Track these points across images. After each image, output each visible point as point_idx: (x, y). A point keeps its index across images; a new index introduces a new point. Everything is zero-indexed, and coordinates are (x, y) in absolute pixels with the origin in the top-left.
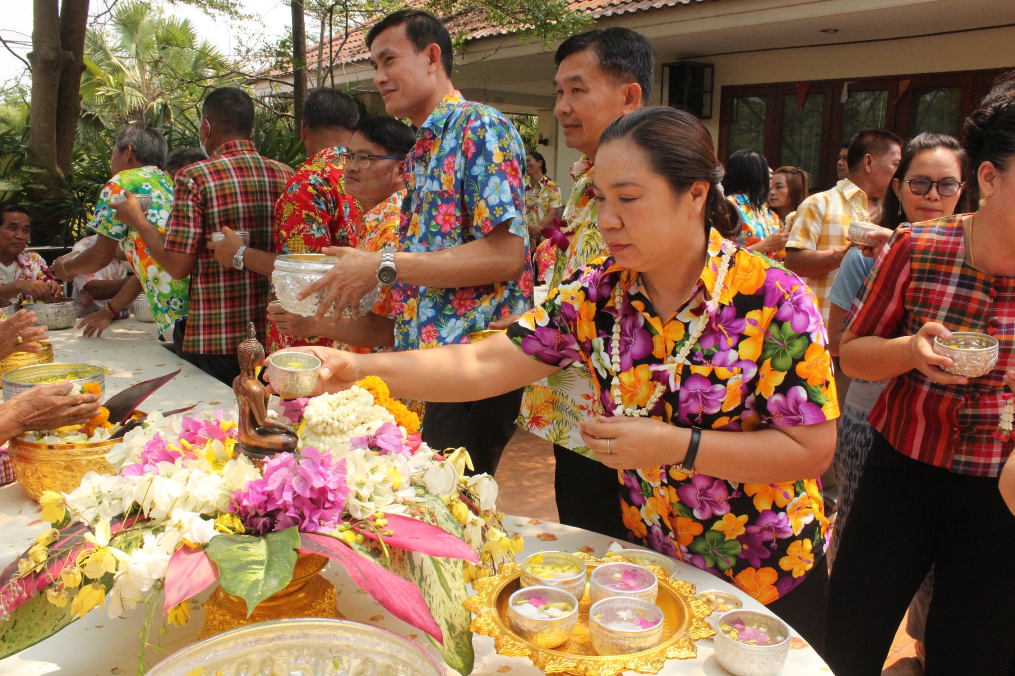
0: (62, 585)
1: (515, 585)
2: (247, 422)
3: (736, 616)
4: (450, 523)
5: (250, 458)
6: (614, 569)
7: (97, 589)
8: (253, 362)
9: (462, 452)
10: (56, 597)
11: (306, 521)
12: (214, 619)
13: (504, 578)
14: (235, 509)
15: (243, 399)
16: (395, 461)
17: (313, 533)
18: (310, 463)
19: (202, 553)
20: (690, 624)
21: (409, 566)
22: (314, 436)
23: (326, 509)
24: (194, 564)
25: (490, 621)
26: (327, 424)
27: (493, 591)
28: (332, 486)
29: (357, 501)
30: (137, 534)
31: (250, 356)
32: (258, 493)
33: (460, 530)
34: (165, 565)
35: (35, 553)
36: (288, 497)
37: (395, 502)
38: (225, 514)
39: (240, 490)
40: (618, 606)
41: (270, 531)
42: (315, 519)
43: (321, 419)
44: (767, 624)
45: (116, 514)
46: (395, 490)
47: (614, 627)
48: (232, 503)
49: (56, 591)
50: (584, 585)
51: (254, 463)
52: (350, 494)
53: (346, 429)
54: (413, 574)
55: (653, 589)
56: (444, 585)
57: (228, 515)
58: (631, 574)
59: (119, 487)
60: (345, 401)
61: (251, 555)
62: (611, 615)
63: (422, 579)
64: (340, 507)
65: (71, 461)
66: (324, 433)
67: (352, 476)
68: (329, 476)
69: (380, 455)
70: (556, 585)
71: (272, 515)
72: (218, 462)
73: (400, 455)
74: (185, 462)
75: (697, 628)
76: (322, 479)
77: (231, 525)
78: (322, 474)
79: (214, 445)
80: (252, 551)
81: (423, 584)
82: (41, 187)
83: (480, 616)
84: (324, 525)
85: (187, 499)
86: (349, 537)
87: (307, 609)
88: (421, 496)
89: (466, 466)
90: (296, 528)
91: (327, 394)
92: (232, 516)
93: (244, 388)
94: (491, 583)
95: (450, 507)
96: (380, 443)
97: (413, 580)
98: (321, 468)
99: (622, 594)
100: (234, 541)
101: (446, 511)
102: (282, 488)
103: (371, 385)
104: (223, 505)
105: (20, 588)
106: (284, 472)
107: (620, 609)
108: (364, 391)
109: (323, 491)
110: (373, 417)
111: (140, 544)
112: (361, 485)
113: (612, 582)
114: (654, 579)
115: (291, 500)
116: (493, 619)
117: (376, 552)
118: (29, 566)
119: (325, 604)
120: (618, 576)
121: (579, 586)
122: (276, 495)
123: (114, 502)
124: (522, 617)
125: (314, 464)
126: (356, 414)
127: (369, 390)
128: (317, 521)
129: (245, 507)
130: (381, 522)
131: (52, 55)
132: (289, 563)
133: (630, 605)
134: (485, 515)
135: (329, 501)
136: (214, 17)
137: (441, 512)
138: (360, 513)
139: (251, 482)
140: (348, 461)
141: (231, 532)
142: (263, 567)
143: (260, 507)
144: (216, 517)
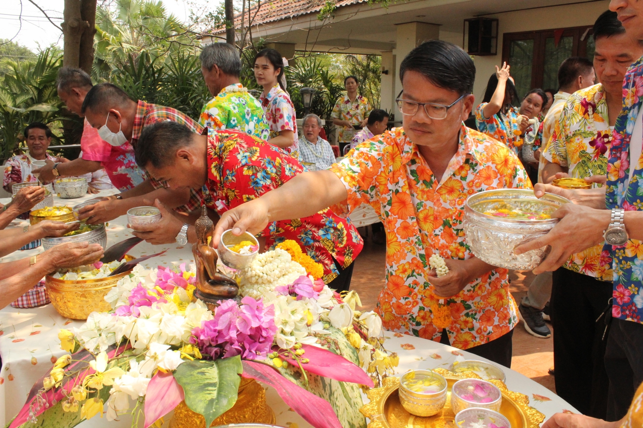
0: (73, 399)
1: (396, 397)
2: (202, 275)
4: (348, 348)
5: (205, 302)
6: (468, 383)
7: (97, 402)
8: (206, 233)
9: (354, 293)
10: (69, 408)
11: (247, 352)
13: (387, 389)
14: (195, 341)
15: (199, 259)
16: (309, 304)
17: (252, 360)
18: (248, 308)
19: (172, 378)
21: (321, 385)
22: (249, 285)
23: (260, 343)
24: (165, 388)
25: (380, 425)
26: (259, 276)
27: (381, 400)
28: (264, 326)
29: (282, 335)
30: (126, 360)
31: (204, 230)
32: (211, 330)
33: (356, 354)
34: (146, 386)
35: (55, 373)
36: (233, 334)
37: (309, 335)
38: (188, 344)
39: (198, 327)
41: (220, 358)
43: (254, 273)
45: (111, 343)
46: (308, 326)
48: (192, 337)
49: (68, 403)
51: (208, 305)
52: (277, 330)
53: (272, 280)
54: (325, 390)
55: (499, 401)
56: (346, 396)
57: (190, 346)
58: (480, 386)
59: (113, 323)
60: (271, 259)
61: (207, 379)
63: (331, 394)
64: (270, 340)
65: (85, 291)
66: (257, 283)
67: (278, 317)
68: (262, 317)
69: (297, 300)
71: (221, 346)
72: (182, 304)
73: (312, 299)
74: (159, 305)
76: (257, 320)
77: (192, 353)
78: (257, 317)
79: (179, 291)
80: (207, 375)
81: (332, 398)
83: (373, 421)
84: (259, 355)
85: (160, 334)
86: (277, 363)
88: (327, 329)
89: (356, 303)
90: (239, 356)
92: (193, 346)
93: (199, 252)
94: (380, 394)
95: (347, 336)
96: (297, 291)
97: (325, 395)
98: (257, 313)
99: (476, 406)
100: (194, 367)
101: (345, 340)
102: (229, 328)
103: (289, 247)
104: (187, 338)
105: (44, 400)
106: (230, 315)
108: (284, 252)
109: (259, 329)
110: (290, 270)
111: (127, 368)
112: (285, 323)
114: (498, 393)
115: (236, 337)
116: (383, 423)
117: (297, 375)
118: (50, 382)
120: (471, 388)
122: (224, 333)
123: (110, 335)
125: (251, 309)
126: (279, 269)
127: (287, 250)
128: (254, 352)
129: (202, 340)
130: (300, 352)
131: (76, 24)
132: (235, 386)
134: (372, 341)
135: (262, 336)
137: (342, 341)
138: (285, 345)
139: (206, 322)
140: (275, 305)
141: (192, 359)
142: (216, 388)
143: (212, 340)
144: (181, 347)
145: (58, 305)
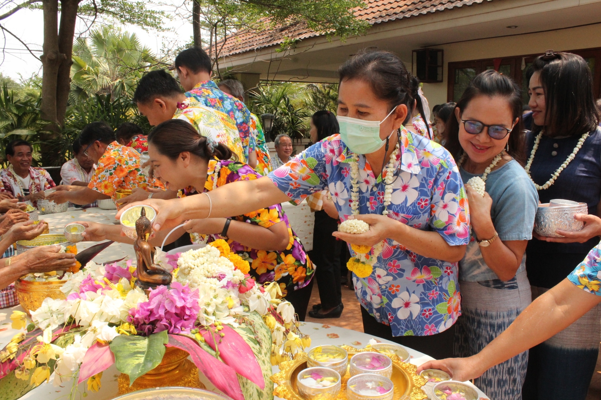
0: (24, 367)
1: (304, 366)
2: (141, 266)
3: (445, 386)
4: (263, 329)
5: (143, 289)
6: (366, 356)
7: (44, 369)
8: (144, 230)
9: (275, 284)
10: (21, 375)
11: (173, 327)
12: (123, 387)
13: (298, 361)
14: (131, 320)
15: (139, 253)
16: (231, 292)
17: (177, 334)
18: (176, 291)
19: (107, 347)
20: (411, 391)
22: (183, 276)
23: (185, 320)
24: (101, 354)
25: (285, 389)
26: (191, 268)
27: (289, 370)
28: (188, 305)
29: (205, 315)
30: (71, 335)
31: (142, 228)
32: (144, 310)
33: (269, 333)
34: (84, 354)
35: (10, 347)
36: (162, 312)
37: (229, 315)
38: (125, 323)
39: (134, 308)
40: (367, 379)
41: (152, 333)
42: (179, 326)
43: (187, 265)
44: (465, 390)
45: (61, 323)
46: (230, 308)
47: (363, 393)
48: (130, 316)
49: (20, 370)
50: (346, 366)
52: (200, 310)
55: (389, 369)
57: (127, 324)
58: (377, 359)
59: (63, 306)
60: (203, 254)
61: (137, 348)
62: (362, 385)
64: (194, 319)
65: (50, 292)
66: (189, 273)
67: (202, 300)
68: (187, 299)
70: (328, 367)
71: (153, 323)
72: (124, 292)
74: (103, 292)
75: (415, 393)
76: (183, 301)
77: (129, 330)
78: (182, 298)
79: (123, 281)
80: (138, 345)
82: (48, 132)
83: (280, 386)
84: (184, 330)
85: (102, 314)
86: (198, 337)
87: (179, 381)
88: (246, 312)
89: (277, 293)
90: (166, 331)
91: (192, 250)
92: (130, 324)
93: (139, 247)
94: (289, 365)
95: (264, 318)
98: (182, 295)
99: (369, 372)
100: (129, 339)
101: (261, 321)
102: (158, 307)
103: (219, 244)
104: (124, 317)
106: (159, 297)
107: (367, 381)
108: (214, 248)
109: (183, 308)
110: (219, 264)
111: (72, 341)
112: (208, 305)
113: (364, 365)
114: (390, 362)
115: (164, 314)
116: (288, 387)
118: (6, 355)
119: (191, 378)
120: (368, 360)
121: (343, 366)
122: (155, 312)
123: (60, 316)
124: (305, 387)
125: (178, 292)
126: (208, 262)
127: (218, 247)
128: (179, 327)
129: (137, 319)
130: (219, 328)
131: (54, 57)
132: (160, 353)
133: (374, 379)
135: (187, 315)
136: (147, 30)
137: (258, 322)
138: (205, 322)
139: (141, 304)
140: (200, 290)
141: (128, 334)
142: (144, 355)
143: (146, 319)
144: (119, 325)
145: (25, 305)
